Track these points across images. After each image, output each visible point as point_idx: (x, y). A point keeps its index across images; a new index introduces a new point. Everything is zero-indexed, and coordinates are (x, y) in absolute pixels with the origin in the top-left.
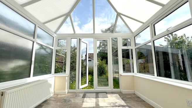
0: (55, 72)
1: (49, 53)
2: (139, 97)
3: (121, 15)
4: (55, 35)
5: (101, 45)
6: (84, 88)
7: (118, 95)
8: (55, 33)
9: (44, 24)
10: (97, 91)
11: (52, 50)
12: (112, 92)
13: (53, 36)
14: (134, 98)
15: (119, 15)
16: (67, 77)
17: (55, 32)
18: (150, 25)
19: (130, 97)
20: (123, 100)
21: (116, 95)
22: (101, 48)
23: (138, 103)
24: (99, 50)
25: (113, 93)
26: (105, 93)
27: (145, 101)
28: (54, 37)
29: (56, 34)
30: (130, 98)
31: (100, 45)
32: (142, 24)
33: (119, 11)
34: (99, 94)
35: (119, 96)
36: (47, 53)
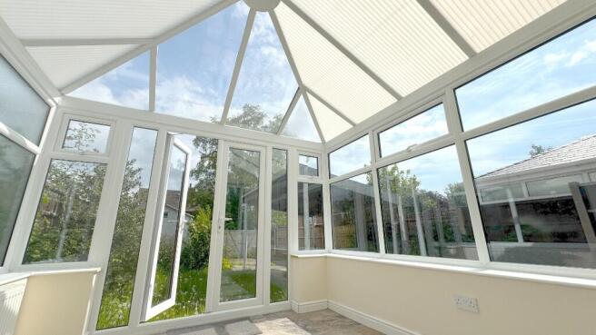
0: (28, 259)
1: (15, 171)
2: (341, 317)
3: (308, 94)
4: (58, 99)
5: (206, 164)
6: (161, 316)
7: (286, 319)
8: (61, 91)
9: (24, 45)
10: (218, 320)
11: (31, 157)
12: (264, 315)
13: (50, 101)
14: (332, 320)
15: (302, 90)
16: (95, 276)
17: (64, 88)
18: (370, 132)
19: (321, 319)
20: (307, 330)
21: (283, 320)
22: (203, 176)
23: (345, 330)
24: (197, 182)
25: (268, 316)
26: (248, 322)
27: (359, 324)
28: (50, 108)
29: (62, 95)
30: (323, 321)
31: (201, 165)
32: (351, 126)
33: (305, 81)
34: (228, 327)
35: (293, 321)
36: (7, 171)
